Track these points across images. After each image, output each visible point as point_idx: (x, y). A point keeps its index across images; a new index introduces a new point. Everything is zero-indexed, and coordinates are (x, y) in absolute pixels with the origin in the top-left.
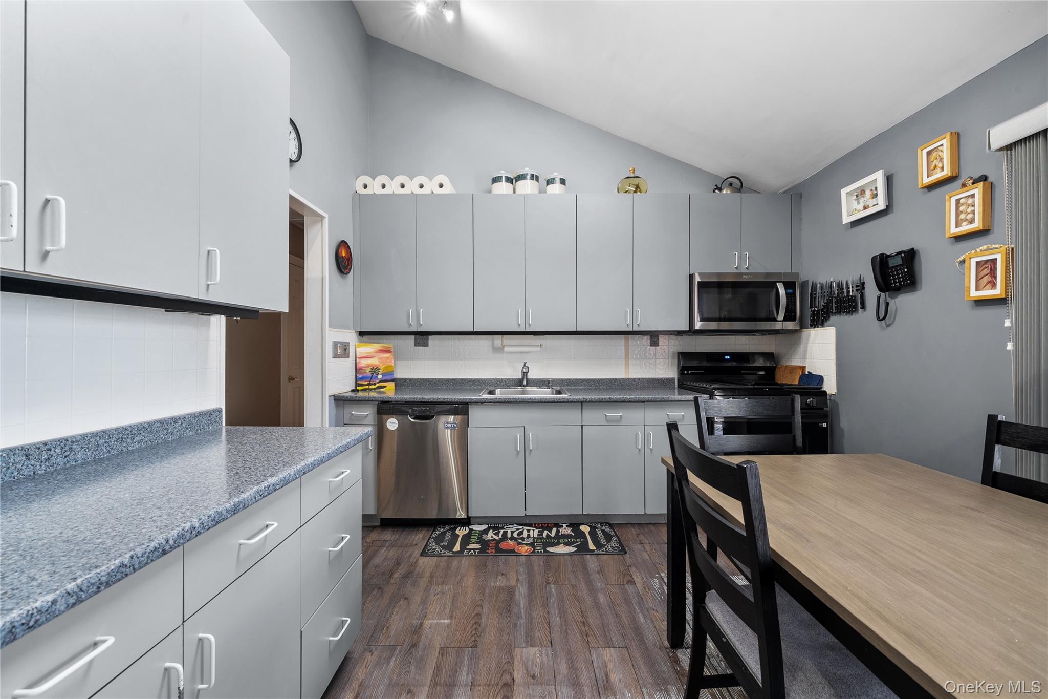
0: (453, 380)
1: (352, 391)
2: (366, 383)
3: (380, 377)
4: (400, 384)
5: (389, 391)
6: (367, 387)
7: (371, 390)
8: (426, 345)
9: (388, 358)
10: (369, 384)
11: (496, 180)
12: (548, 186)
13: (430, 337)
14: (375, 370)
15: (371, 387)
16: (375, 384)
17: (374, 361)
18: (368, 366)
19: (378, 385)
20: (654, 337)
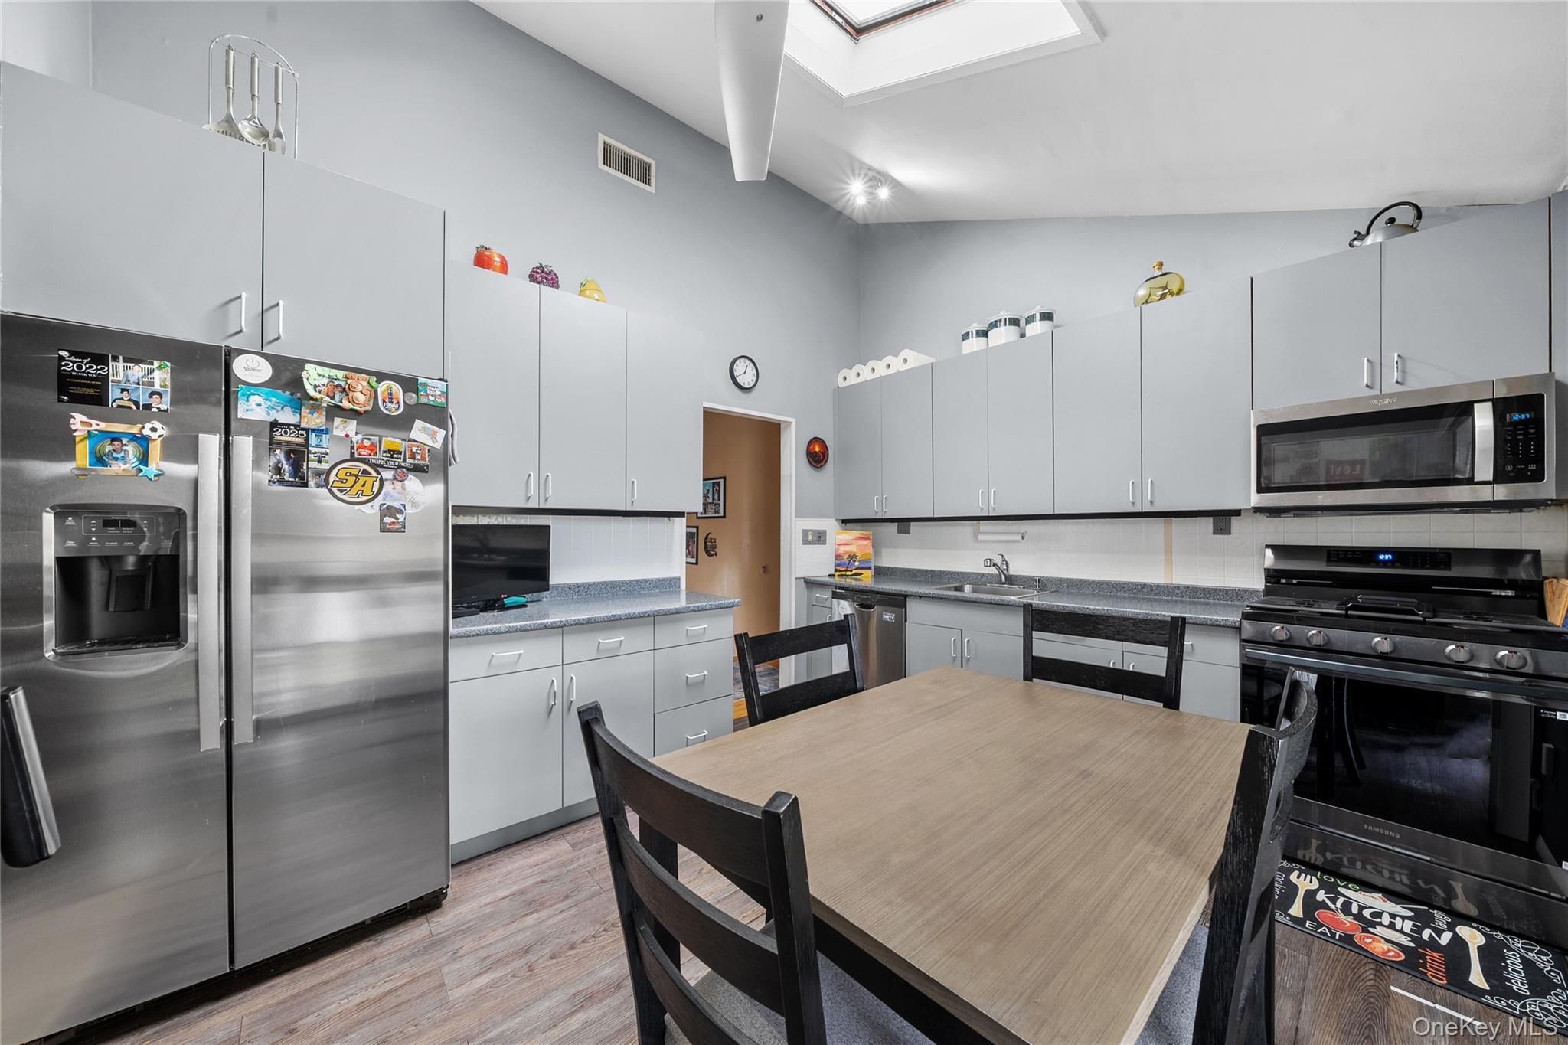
0: (932, 571)
1: (830, 575)
2: (843, 569)
3: (857, 564)
4: (880, 572)
5: (867, 580)
6: (844, 573)
7: (847, 576)
8: (908, 532)
9: (867, 546)
10: (846, 571)
11: (966, 336)
12: (1028, 326)
13: (912, 523)
14: (852, 557)
15: (848, 573)
16: (851, 571)
17: (852, 549)
18: (846, 553)
19: (854, 572)
20: (1223, 519)
